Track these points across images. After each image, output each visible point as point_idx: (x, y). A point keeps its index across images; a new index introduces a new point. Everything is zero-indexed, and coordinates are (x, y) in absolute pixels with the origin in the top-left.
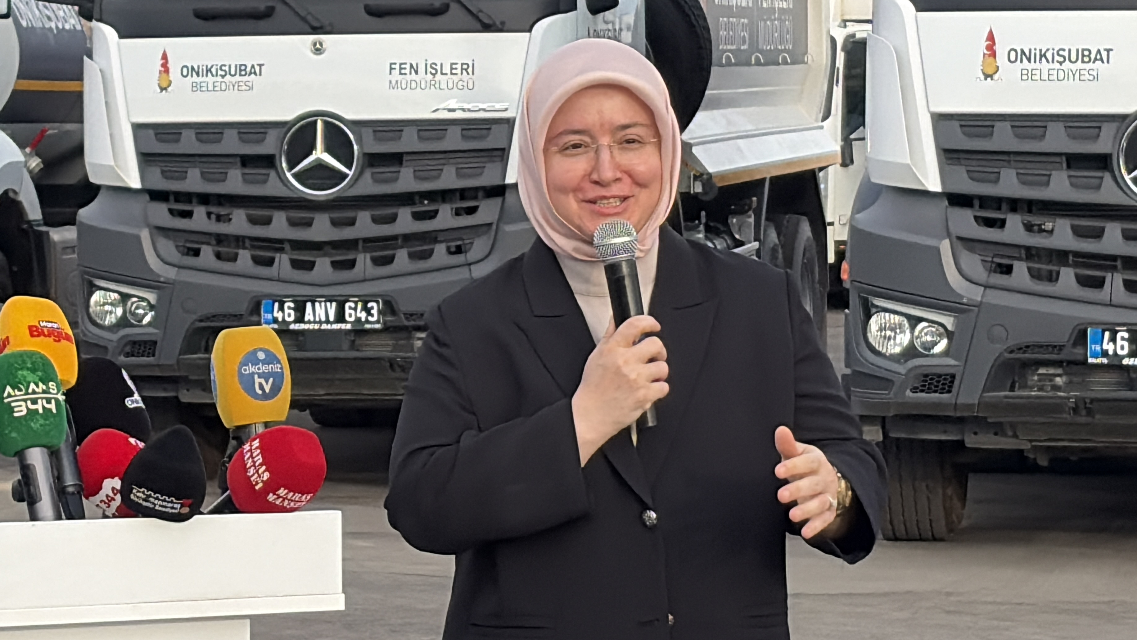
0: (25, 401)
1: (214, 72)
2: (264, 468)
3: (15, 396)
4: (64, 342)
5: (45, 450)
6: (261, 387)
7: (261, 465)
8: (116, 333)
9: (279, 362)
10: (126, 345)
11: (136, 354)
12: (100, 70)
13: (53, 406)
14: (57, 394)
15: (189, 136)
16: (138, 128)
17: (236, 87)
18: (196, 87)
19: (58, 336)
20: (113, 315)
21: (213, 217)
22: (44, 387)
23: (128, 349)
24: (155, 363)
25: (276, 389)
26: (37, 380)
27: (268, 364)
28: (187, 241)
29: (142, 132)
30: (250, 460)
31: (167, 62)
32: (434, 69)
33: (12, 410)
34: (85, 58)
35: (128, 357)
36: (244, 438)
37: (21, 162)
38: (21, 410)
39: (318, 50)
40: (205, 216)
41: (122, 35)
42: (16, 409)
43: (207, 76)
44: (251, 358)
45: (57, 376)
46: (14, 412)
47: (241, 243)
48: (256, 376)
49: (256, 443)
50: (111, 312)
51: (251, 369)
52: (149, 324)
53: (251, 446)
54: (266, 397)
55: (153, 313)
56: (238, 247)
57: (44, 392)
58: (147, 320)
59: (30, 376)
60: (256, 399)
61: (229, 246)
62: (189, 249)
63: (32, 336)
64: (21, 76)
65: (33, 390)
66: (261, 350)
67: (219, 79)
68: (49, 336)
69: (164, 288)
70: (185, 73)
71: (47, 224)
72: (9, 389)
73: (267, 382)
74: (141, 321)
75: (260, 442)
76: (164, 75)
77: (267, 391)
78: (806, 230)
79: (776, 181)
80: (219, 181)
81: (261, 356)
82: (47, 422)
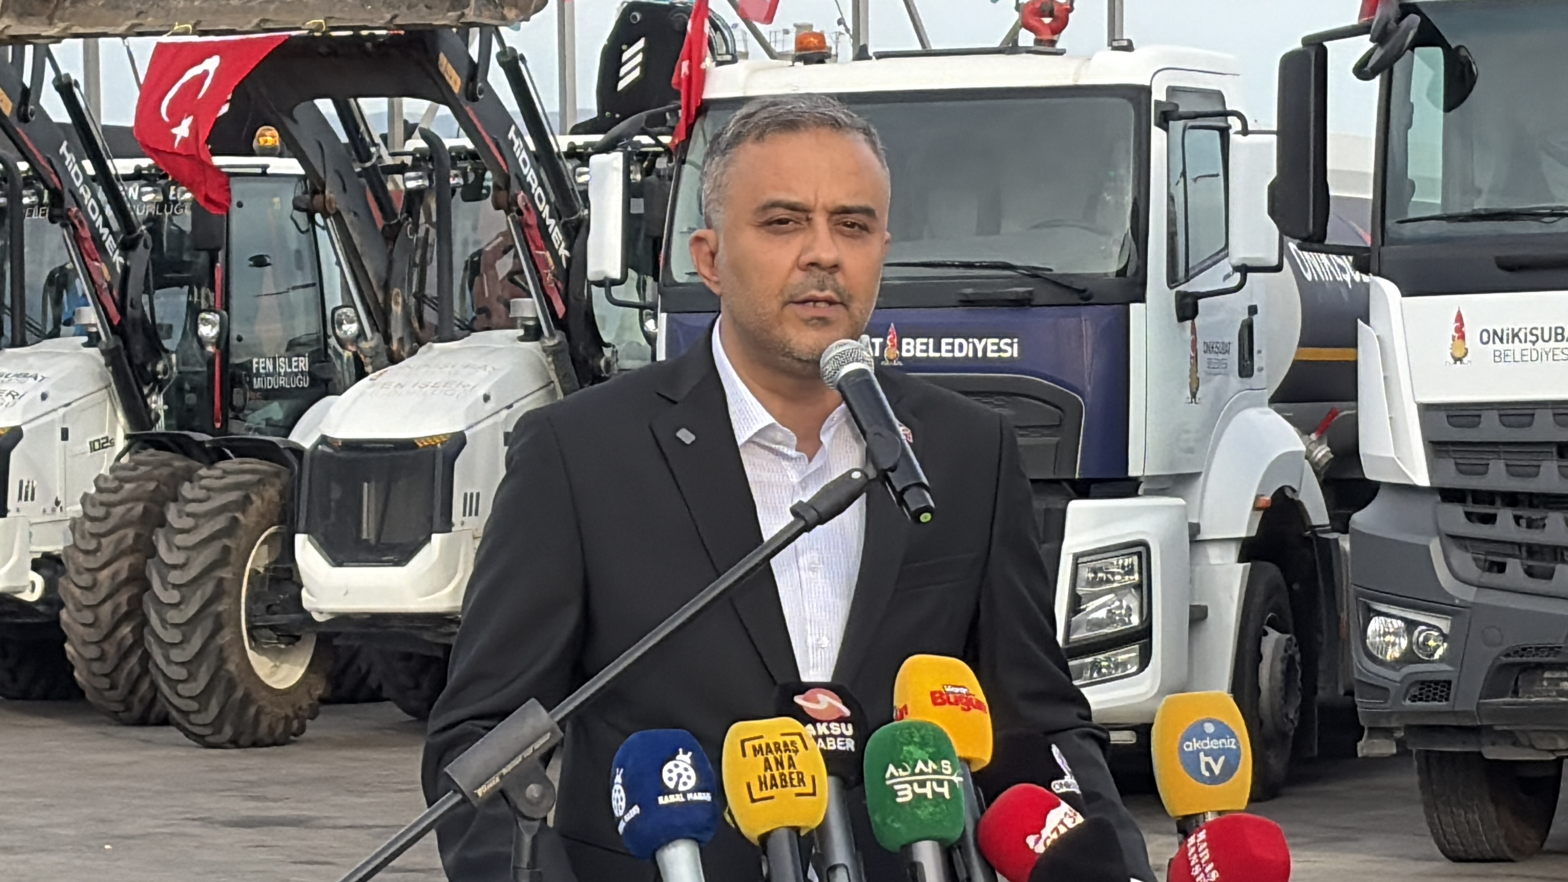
0: (911, 783)
1: (1522, 337)
2: (1211, 866)
3: (900, 777)
4: (974, 712)
5: (936, 843)
6: (1209, 767)
7: (1207, 862)
8: (1398, 670)
9: (1233, 735)
10: (1413, 684)
11: (1424, 697)
12: (1378, 337)
13: (945, 790)
14: (952, 774)
15: (1491, 419)
16: (1427, 410)
17: (1551, 355)
18: (1499, 357)
19: (968, 703)
20: (1397, 648)
21: (1523, 522)
22: (935, 767)
23: (1415, 691)
24: (1449, 709)
25: (1229, 770)
26: (926, 757)
27: (1218, 739)
28: (1488, 553)
29: (1433, 414)
30: (1195, 856)
31: (1462, 325)
33: (895, 794)
34: (1360, 322)
35: (1414, 701)
36: (1188, 829)
37: (1300, 452)
38: (905, 795)
40: (1512, 522)
41: (1407, 292)
42: (900, 793)
43: (1513, 342)
44: (1197, 732)
45: (954, 752)
46: (897, 796)
47: (1559, 556)
48: (1202, 754)
49: (1202, 835)
50: (1394, 644)
51: (1194, 745)
52: (1442, 659)
53: (1196, 838)
54: (1214, 780)
55: (1445, 645)
56: (1555, 560)
57: (935, 772)
58: (1440, 652)
59: (918, 753)
60: (1205, 783)
61: (1543, 560)
62: (1493, 563)
63: (935, 703)
64: (1302, 344)
65: (921, 770)
66: (1210, 721)
67: (1529, 345)
68: (956, 703)
69: (1458, 612)
70: (1485, 339)
71: (1334, 530)
72: (891, 768)
73: (1216, 761)
74: (1432, 655)
75: (1207, 834)
76: (1459, 342)
77: (1217, 771)
80: (1529, 476)
81: (1210, 728)
82: (938, 810)
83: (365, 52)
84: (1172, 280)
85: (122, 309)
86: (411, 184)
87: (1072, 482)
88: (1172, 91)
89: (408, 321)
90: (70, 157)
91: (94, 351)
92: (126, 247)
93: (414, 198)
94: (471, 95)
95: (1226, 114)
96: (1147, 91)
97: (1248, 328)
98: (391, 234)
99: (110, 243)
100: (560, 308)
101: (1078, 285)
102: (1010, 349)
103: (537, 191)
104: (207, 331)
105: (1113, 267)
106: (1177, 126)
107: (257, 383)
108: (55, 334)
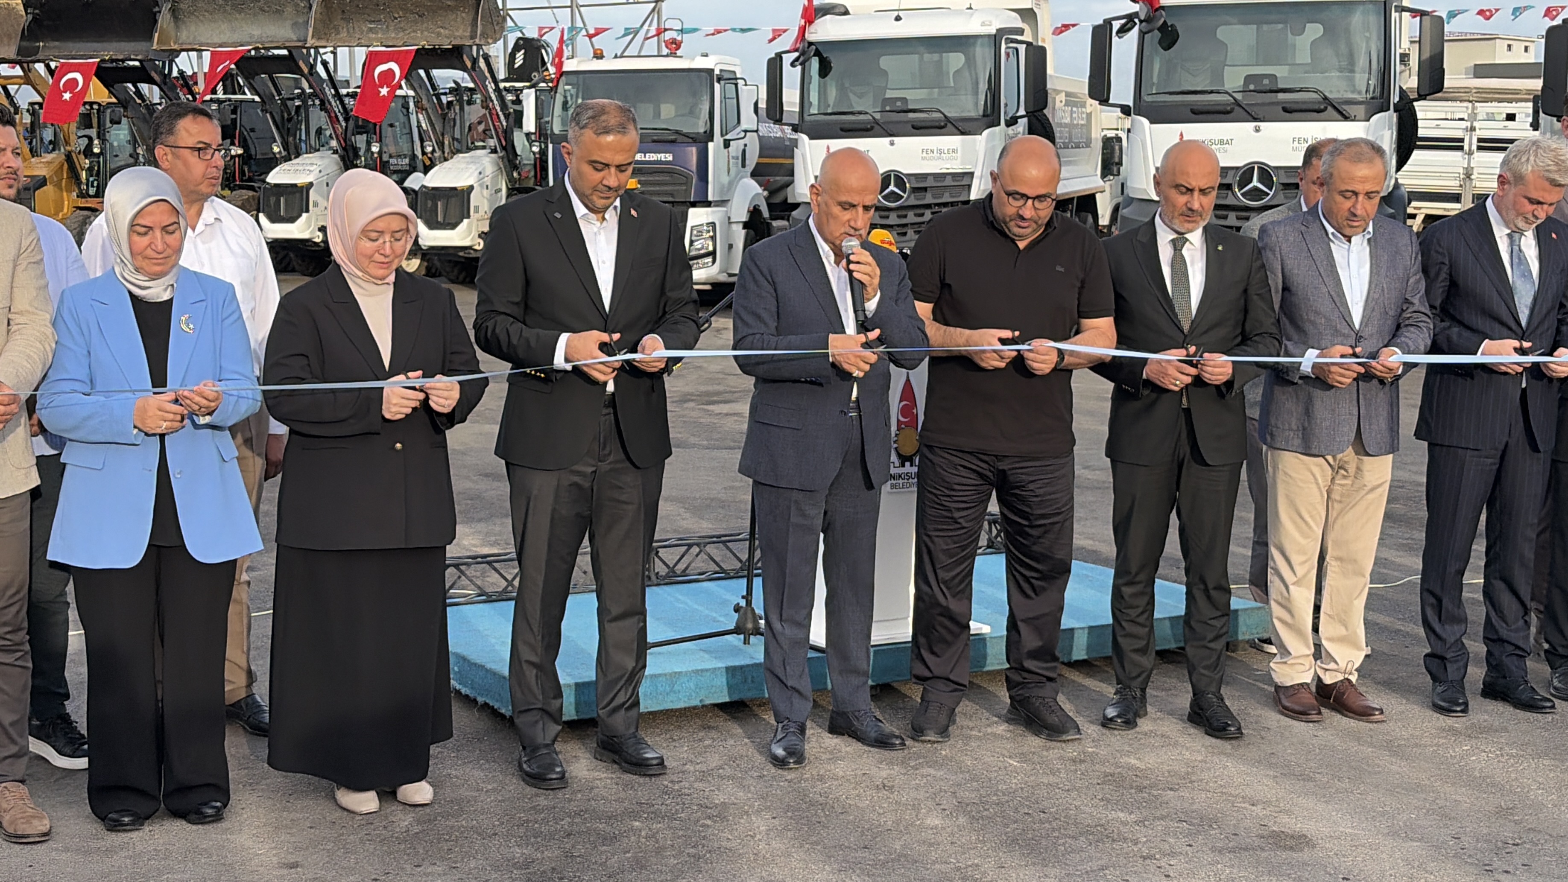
12: (801, 154)
32: (940, 151)
34: (794, 150)
37: (760, 193)
39: (892, 144)
41: (813, 138)
64: (760, 156)
71: (772, 219)
78: (1090, 219)
79: (1079, 198)
83: (437, 53)
84: (722, 135)
85: (345, 141)
86: (449, 99)
87: (690, 202)
88: (721, 71)
89: (450, 147)
90: (327, 89)
91: (336, 156)
92: (347, 120)
93: (450, 103)
94: (473, 68)
95: (737, 79)
96: (713, 70)
97: (744, 151)
98: (444, 117)
99: (341, 118)
100: (504, 143)
101: (691, 136)
102: (669, 157)
103: (496, 102)
104: (375, 148)
105: (702, 130)
106: (722, 82)
107: (392, 168)
108: (319, 150)
